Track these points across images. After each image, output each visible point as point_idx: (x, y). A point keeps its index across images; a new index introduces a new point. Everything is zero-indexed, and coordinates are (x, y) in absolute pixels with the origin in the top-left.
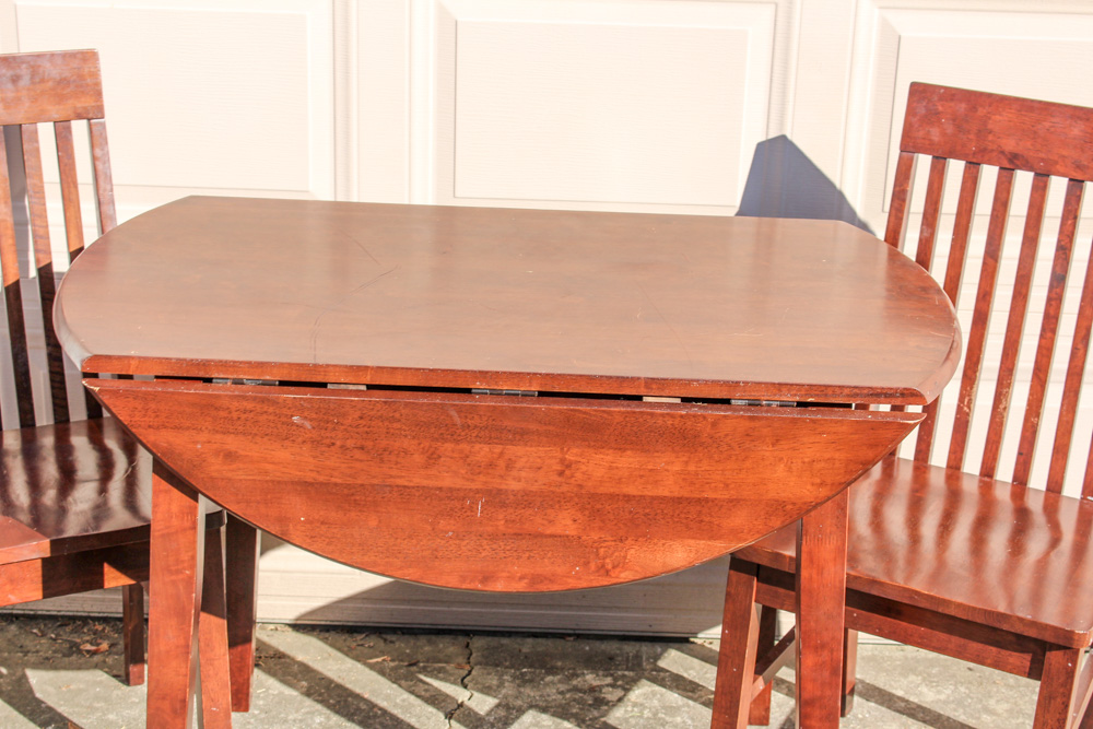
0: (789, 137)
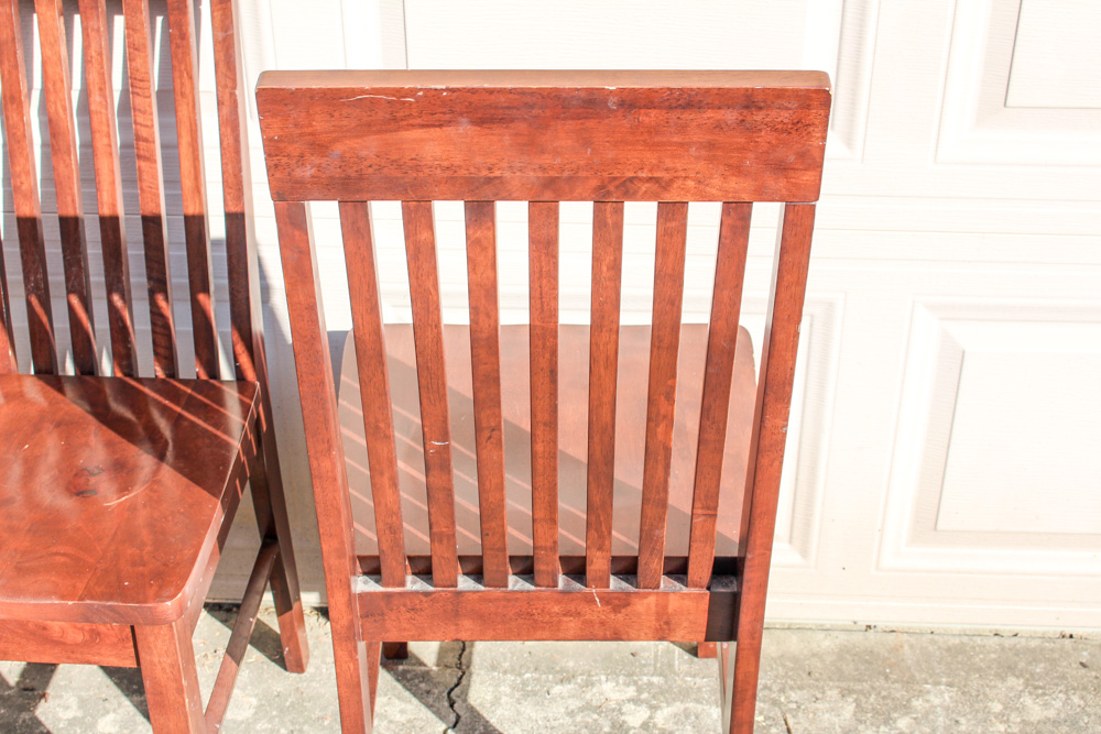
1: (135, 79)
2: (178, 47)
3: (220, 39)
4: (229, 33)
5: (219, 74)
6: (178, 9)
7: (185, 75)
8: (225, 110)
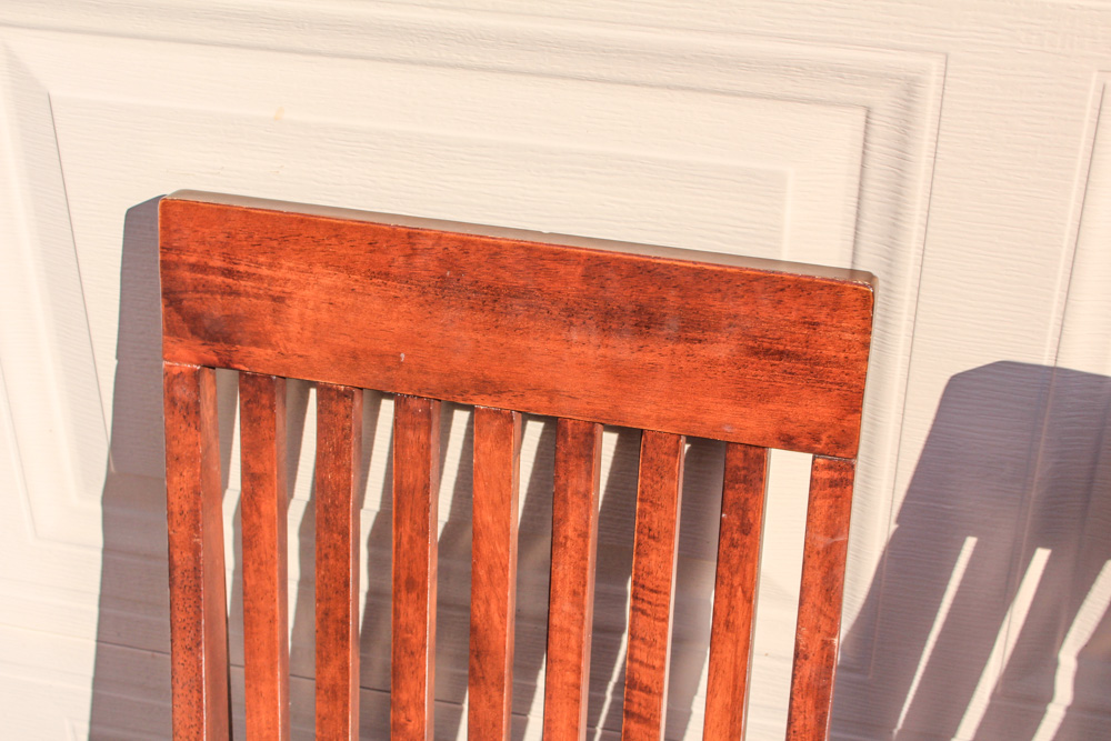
1: (643, 587)
2: (733, 545)
3: (821, 547)
4: (839, 539)
5: (807, 606)
6: (745, 480)
7: (739, 593)
8: (808, 669)
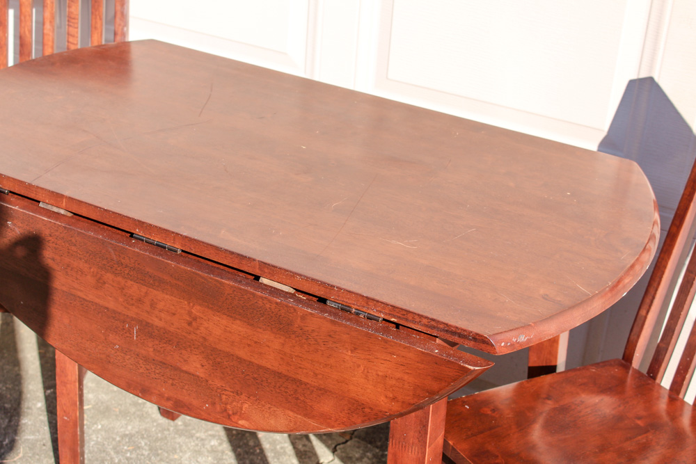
0: (656, 79)
